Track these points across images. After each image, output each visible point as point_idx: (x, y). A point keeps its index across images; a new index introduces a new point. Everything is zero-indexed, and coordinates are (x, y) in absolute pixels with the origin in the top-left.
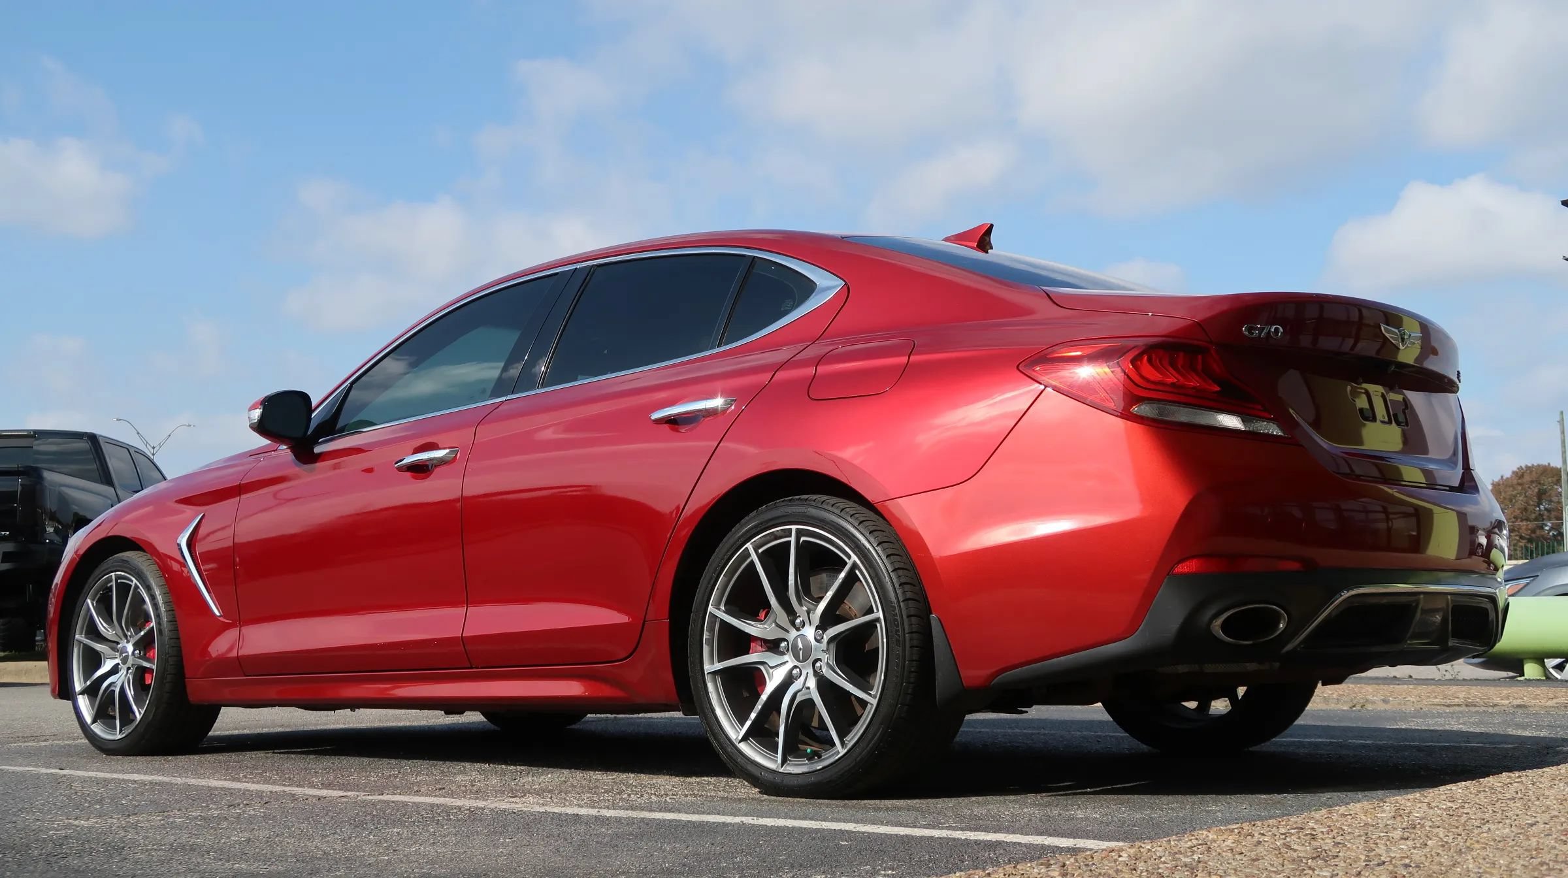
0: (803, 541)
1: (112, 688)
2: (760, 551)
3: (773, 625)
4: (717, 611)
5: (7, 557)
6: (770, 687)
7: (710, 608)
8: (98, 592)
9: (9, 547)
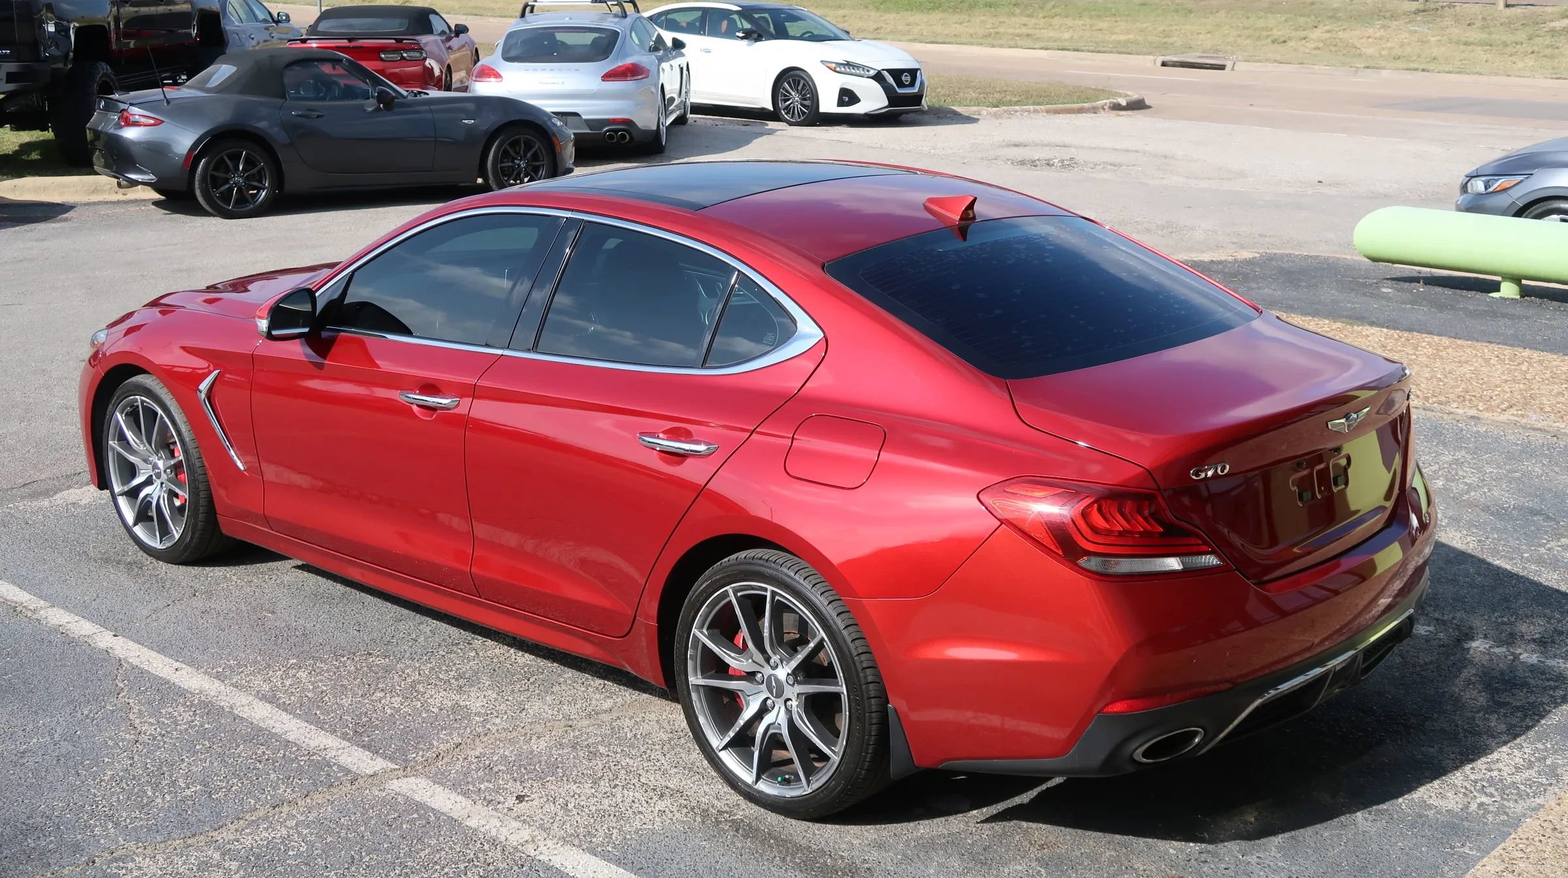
0: (778, 600)
1: (148, 499)
2: (739, 594)
3: (750, 661)
4: (700, 634)
5: (11, 78)
6: (747, 714)
7: (694, 630)
8: (126, 407)
9: (12, 67)
